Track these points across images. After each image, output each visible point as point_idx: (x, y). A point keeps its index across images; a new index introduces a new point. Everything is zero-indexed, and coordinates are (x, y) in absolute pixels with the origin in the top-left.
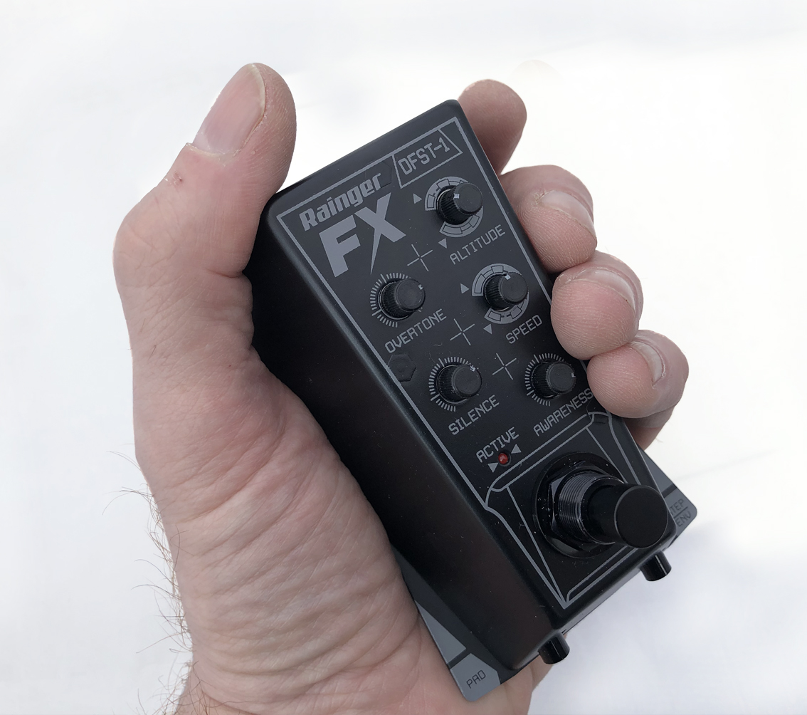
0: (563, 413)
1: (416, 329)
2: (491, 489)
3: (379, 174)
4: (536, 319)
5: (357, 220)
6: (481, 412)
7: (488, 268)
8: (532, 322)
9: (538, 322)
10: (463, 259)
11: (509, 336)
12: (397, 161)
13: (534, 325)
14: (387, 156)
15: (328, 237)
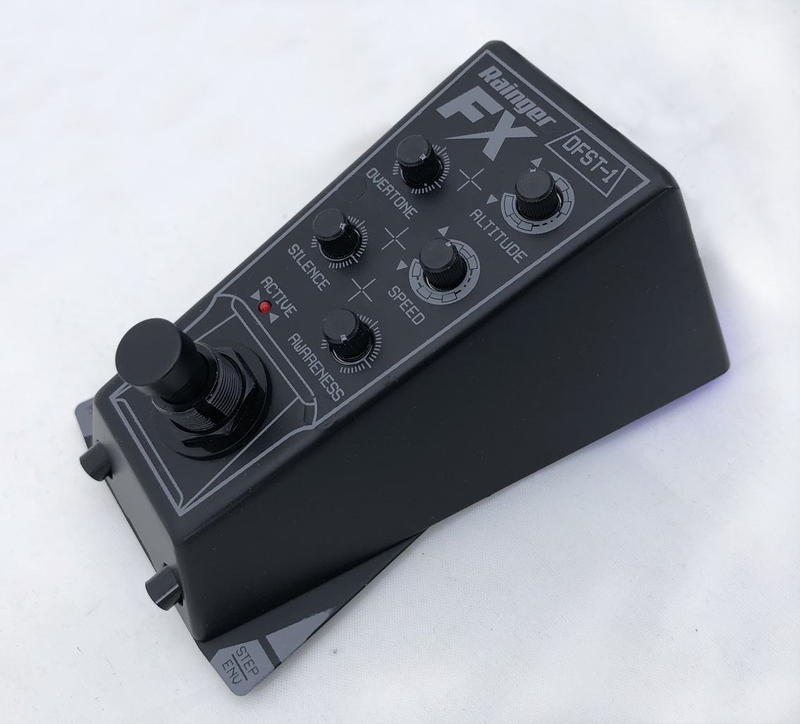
0: (315, 365)
1: (394, 192)
2: (234, 297)
3: (555, 122)
4: (420, 317)
5: (500, 114)
6: (312, 274)
7: (472, 252)
8: (416, 313)
9: (417, 320)
10: (478, 223)
11: (396, 290)
12: (576, 134)
13: (413, 316)
14: (578, 124)
15: (477, 94)
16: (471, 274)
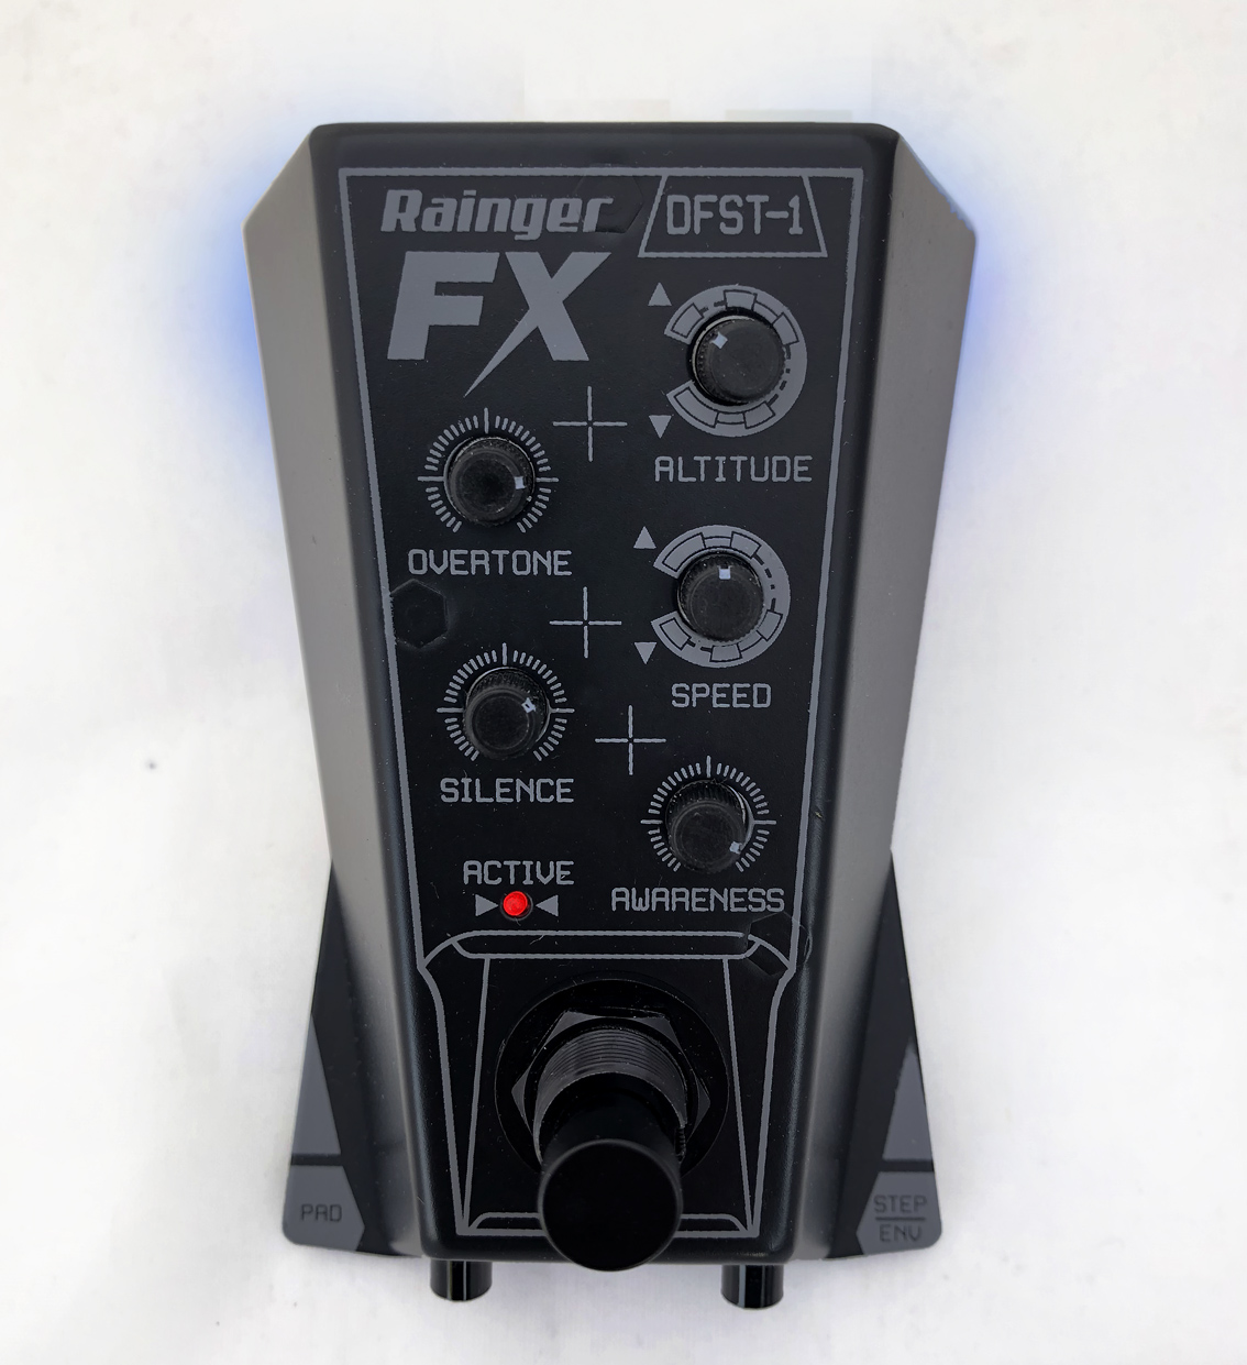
0: (695, 900)
1: (494, 559)
2: (454, 941)
3: (609, 201)
4: (762, 692)
5: (504, 268)
6: (525, 795)
7: (726, 530)
8: (749, 691)
9: (762, 699)
10: (681, 479)
11: (679, 690)
12: (667, 192)
13: (749, 700)
14: (651, 171)
15: (420, 270)
16: (762, 563)
